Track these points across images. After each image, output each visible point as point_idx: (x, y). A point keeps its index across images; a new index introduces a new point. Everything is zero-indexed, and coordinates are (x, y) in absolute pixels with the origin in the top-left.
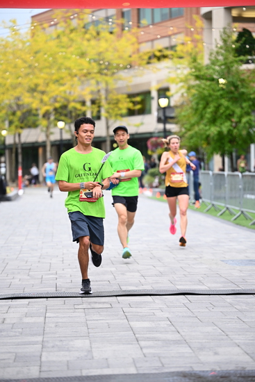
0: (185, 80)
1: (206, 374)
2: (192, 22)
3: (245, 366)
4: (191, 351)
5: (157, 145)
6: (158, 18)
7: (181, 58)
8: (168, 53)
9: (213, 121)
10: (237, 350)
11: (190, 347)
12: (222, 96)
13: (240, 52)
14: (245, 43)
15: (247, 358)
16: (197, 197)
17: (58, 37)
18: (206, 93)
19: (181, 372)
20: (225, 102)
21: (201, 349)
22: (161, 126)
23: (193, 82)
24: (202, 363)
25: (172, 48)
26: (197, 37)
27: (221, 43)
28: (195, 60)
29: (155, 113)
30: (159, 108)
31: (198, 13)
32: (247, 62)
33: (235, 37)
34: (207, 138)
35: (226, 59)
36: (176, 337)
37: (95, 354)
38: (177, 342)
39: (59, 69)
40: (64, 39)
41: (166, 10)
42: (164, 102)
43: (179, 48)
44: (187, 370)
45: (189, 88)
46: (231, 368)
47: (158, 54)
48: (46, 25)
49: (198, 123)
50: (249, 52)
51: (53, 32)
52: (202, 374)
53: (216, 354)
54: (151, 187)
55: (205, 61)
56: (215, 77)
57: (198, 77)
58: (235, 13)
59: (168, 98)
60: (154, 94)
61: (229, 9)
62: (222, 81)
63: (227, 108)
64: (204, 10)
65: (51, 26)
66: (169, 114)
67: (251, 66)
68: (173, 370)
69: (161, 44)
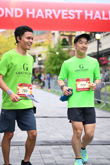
0: (46, 52)
1: (51, 142)
2: (49, 35)
3: (63, 139)
4: (46, 135)
5: (37, 72)
6: (38, 34)
7: (45, 46)
8: (42, 44)
9: (55, 65)
10: (60, 134)
11: (46, 133)
12: (57, 58)
13: (63, 45)
14: (65, 42)
15: (63, 137)
16: (49, 88)
17: (8, 38)
18: (53, 56)
19: (44, 141)
20: (58, 60)
21: (50, 134)
22: (38, 66)
23: (49, 53)
24: (50, 138)
25: (43, 43)
26: (50, 40)
27: (57, 42)
28: (49, 46)
29: (37, 62)
30: (39, 61)
31: (50, 32)
32: (65, 48)
33: (61, 40)
34: (53, 70)
35: (59, 46)
36: (42, 130)
37: (17, 135)
38: (42, 132)
39: (8, 48)
40: (10, 39)
41: (41, 31)
42: (40, 59)
43: (45, 43)
44: (45, 140)
45: (48, 55)
46: (58, 140)
47: (38, 44)
48: (5, 35)
49: (50, 65)
50: (66, 45)
51: (7, 37)
52: (50, 141)
53: (54, 135)
54: (35, 84)
55: (52, 47)
56: (56, 51)
57: (50, 52)
58: (62, 33)
59: (41, 57)
60: (37, 56)
61: (60, 32)
62: (57, 53)
63: (59, 61)
64: (53, 32)
65: (6, 35)
66: (42, 62)
67: (66, 49)
68: (41, 140)
69: (39, 42)
